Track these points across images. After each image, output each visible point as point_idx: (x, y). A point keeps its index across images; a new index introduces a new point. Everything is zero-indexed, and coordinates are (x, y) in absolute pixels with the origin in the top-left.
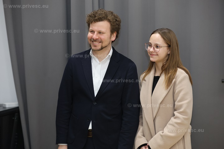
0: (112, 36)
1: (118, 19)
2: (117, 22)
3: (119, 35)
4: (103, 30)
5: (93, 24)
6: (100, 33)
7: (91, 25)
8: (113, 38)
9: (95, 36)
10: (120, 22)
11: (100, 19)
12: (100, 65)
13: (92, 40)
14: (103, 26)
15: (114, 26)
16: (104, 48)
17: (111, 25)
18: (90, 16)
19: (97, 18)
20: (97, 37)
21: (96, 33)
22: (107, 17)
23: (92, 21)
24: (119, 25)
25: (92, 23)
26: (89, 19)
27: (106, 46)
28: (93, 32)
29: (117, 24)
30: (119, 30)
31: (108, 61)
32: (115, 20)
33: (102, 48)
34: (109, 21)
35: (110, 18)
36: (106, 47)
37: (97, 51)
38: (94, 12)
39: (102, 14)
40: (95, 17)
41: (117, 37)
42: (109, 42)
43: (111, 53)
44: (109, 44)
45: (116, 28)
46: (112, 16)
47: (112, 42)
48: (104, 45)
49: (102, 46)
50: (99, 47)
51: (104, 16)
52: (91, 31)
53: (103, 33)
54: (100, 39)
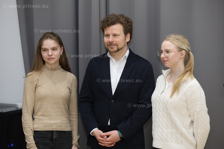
0: (127, 38)
5: (107, 29)
7: (105, 30)
8: (128, 40)
9: (111, 39)
10: (131, 23)
11: (113, 23)
13: (109, 44)
14: (117, 29)
15: (127, 27)
16: (120, 49)
17: (124, 27)
18: (103, 22)
19: (110, 22)
20: (113, 41)
21: (111, 36)
22: (119, 20)
23: (106, 26)
24: (131, 26)
25: (105, 28)
26: (102, 25)
27: (122, 47)
28: (108, 35)
29: (129, 25)
30: (132, 31)
32: (126, 22)
33: (118, 50)
34: (122, 23)
35: (122, 21)
37: (112, 52)
38: (106, 18)
40: (108, 21)
41: (131, 37)
42: (124, 44)
43: (127, 54)
44: (125, 45)
45: (128, 29)
46: (123, 18)
47: (128, 43)
48: (120, 47)
49: (118, 48)
50: (115, 48)
51: (115, 19)
52: (106, 36)
53: (118, 35)
54: (115, 42)
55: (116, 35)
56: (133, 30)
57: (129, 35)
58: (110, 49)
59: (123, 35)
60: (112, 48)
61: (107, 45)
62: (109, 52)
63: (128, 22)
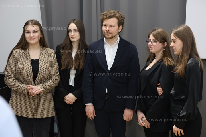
1: (122, 16)
2: (122, 18)
3: (123, 28)
4: (113, 24)
5: (106, 20)
6: (111, 26)
7: (104, 21)
8: (120, 30)
9: (107, 29)
10: (124, 18)
11: (111, 17)
12: (111, 49)
13: (106, 32)
14: (113, 21)
15: (120, 21)
16: (114, 37)
17: (118, 20)
20: (109, 30)
22: (115, 15)
23: (105, 18)
24: (123, 20)
25: (105, 19)
26: (103, 17)
28: (106, 25)
29: (122, 20)
31: (117, 46)
32: (121, 17)
33: (112, 37)
34: (117, 18)
35: (117, 16)
36: (115, 36)
37: (109, 38)
39: (112, 13)
40: (107, 15)
41: (122, 29)
43: (118, 40)
44: (117, 34)
45: (121, 23)
46: (118, 14)
47: (119, 32)
48: (113, 35)
50: (110, 36)
51: (113, 14)
52: (104, 25)
53: (113, 26)
54: (110, 31)
55: (112, 26)
56: (124, 24)
57: (121, 27)
58: (106, 36)
59: (117, 26)
60: (108, 35)
61: (105, 33)
62: (106, 37)
63: (122, 17)
